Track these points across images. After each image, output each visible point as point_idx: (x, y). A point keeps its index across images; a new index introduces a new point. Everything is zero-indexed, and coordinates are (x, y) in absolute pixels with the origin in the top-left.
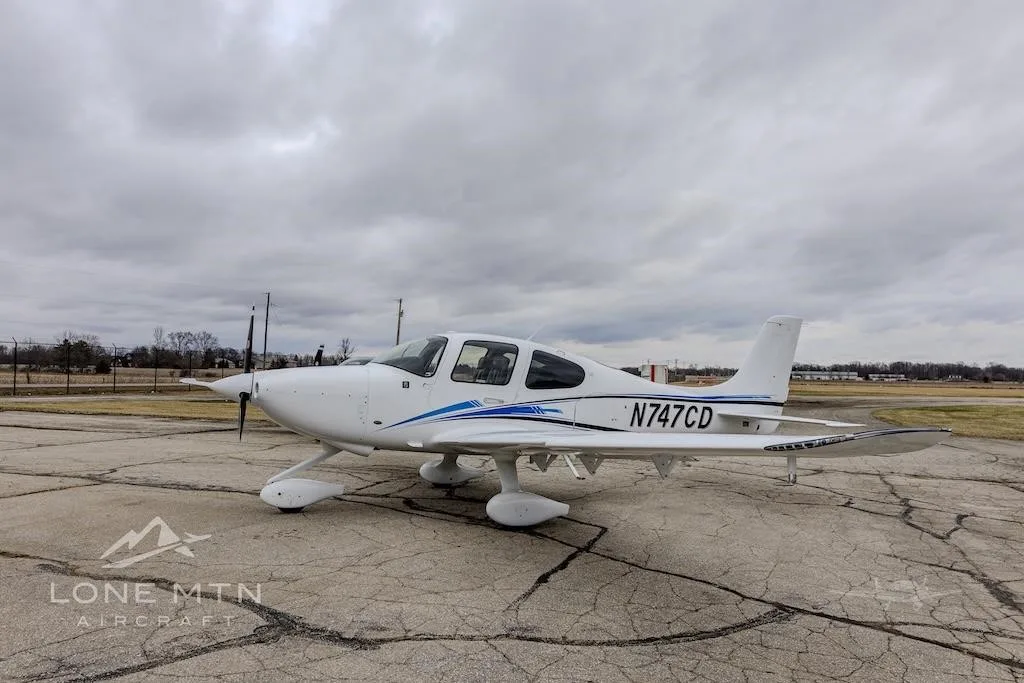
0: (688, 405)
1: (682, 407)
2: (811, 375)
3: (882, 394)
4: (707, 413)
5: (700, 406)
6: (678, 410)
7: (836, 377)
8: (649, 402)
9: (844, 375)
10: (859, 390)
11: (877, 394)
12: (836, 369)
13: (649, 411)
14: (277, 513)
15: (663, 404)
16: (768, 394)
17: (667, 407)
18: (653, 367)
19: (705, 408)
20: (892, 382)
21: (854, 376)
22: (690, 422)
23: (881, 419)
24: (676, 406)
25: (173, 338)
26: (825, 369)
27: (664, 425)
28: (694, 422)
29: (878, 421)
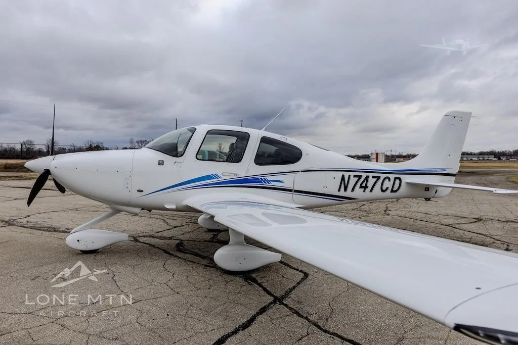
0: (383, 176)
1: (378, 178)
2: (467, 157)
3: (510, 167)
4: (397, 181)
5: (392, 177)
7: (481, 158)
8: (352, 174)
9: (486, 157)
10: (495, 165)
11: (507, 167)
12: (481, 154)
13: (353, 180)
14: (79, 254)
15: (364, 175)
16: (444, 168)
17: (367, 178)
18: (377, 154)
19: (396, 178)
20: (514, 161)
21: (492, 158)
22: (384, 188)
23: (514, 182)
24: (373, 177)
26: (475, 154)
27: (364, 191)
28: (387, 188)
29: (512, 184)
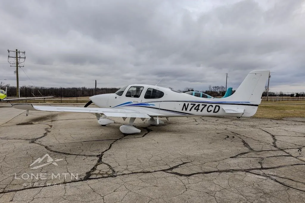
1: (206, 105)
5: (214, 105)
6: (204, 106)
8: (190, 103)
13: (190, 106)
15: (197, 104)
16: (249, 101)
22: (209, 110)
25: (214, 88)
27: (197, 111)
28: (211, 111)
